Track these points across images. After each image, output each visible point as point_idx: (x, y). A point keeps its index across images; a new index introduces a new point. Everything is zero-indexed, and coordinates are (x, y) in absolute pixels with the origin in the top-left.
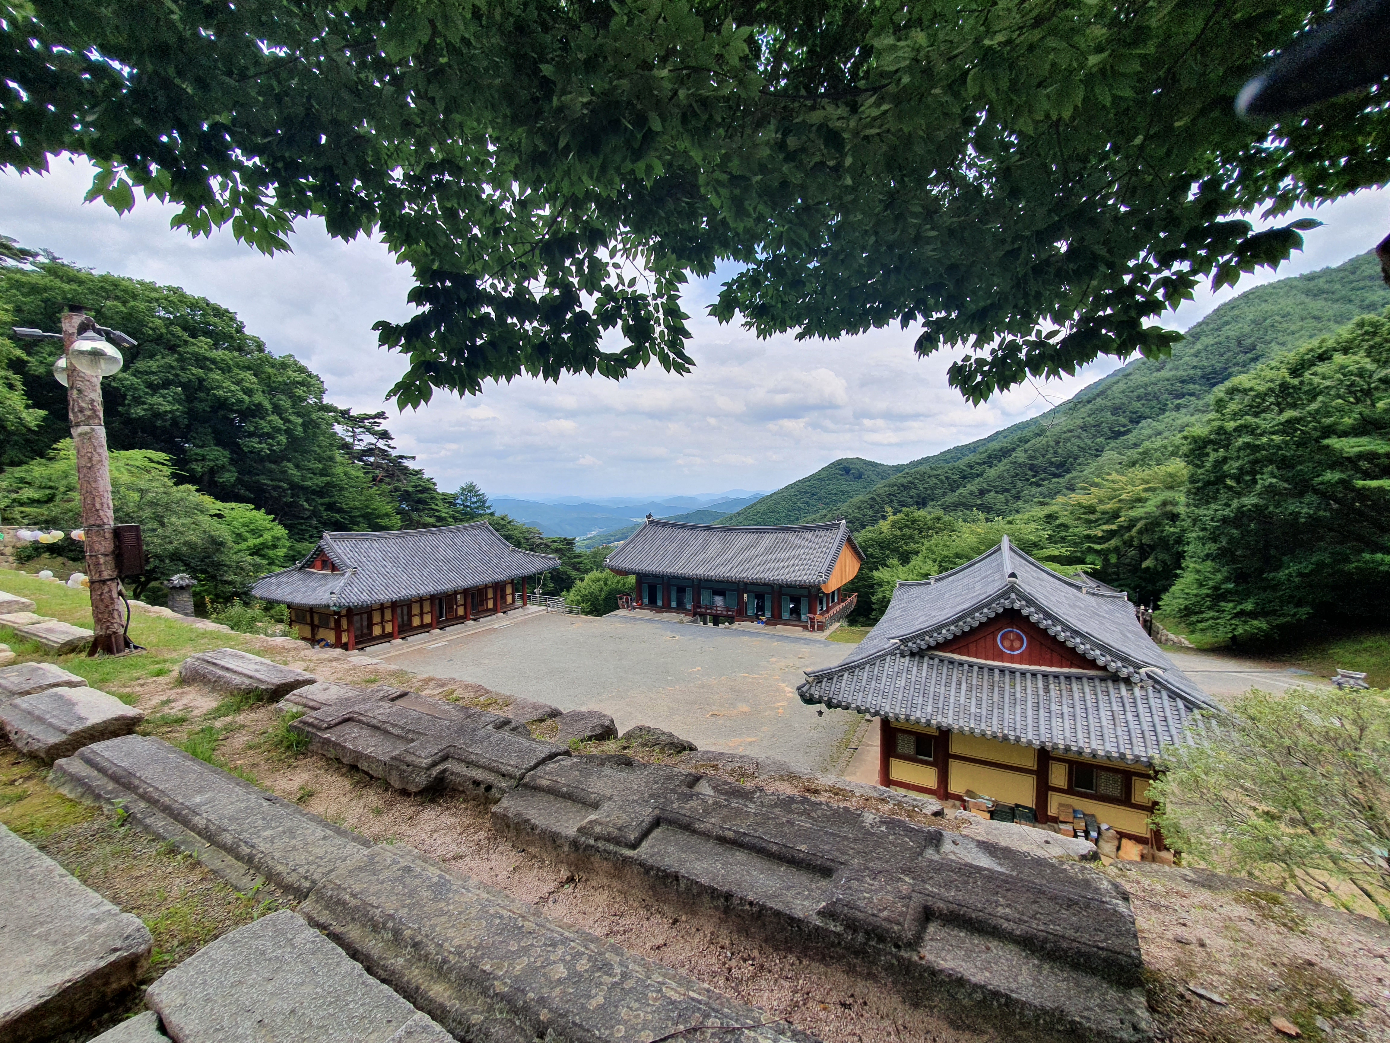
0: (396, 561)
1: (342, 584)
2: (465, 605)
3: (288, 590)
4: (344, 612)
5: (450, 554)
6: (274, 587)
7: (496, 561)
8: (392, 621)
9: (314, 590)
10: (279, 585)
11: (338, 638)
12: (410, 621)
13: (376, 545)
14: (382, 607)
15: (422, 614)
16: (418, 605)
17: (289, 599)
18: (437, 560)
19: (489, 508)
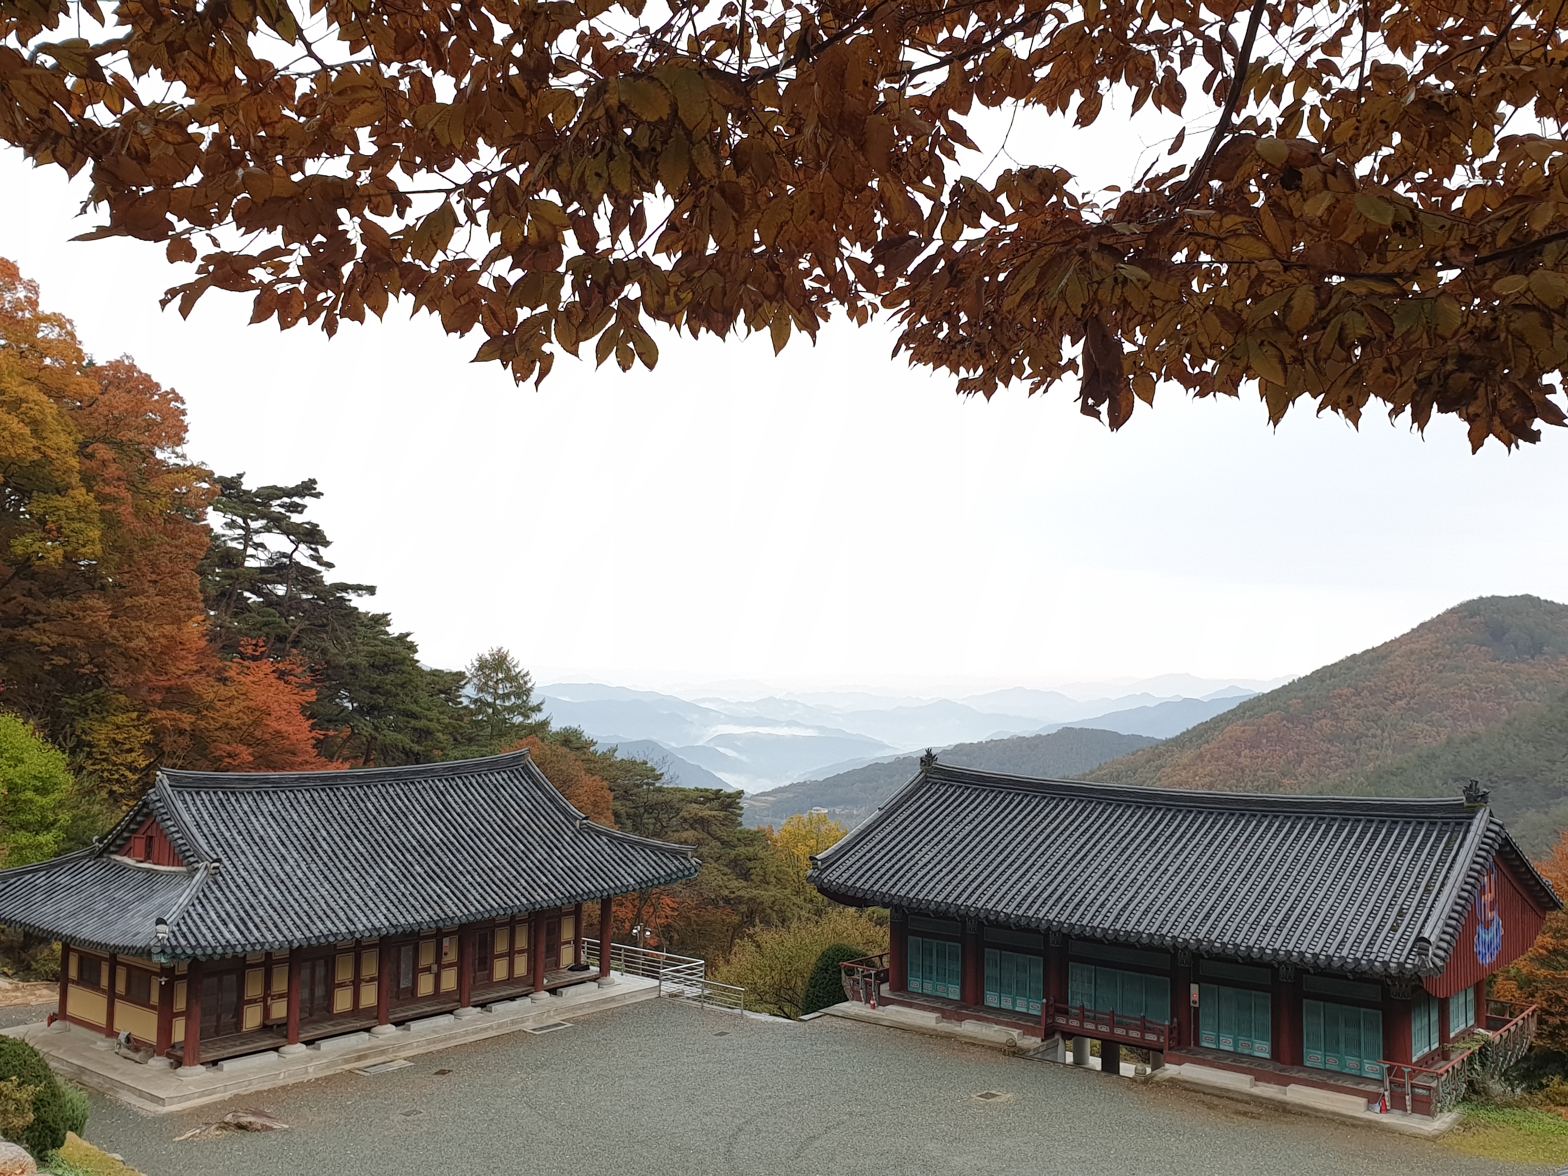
0: (309, 847)
1: (184, 900)
2: (460, 965)
3: (68, 905)
4: (182, 968)
5: (434, 833)
6: (39, 897)
7: (541, 853)
8: (288, 995)
9: (124, 909)
10: (50, 892)
11: (165, 1030)
12: (329, 998)
13: (267, 805)
14: (268, 962)
15: (356, 984)
16: (351, 958)
17: (67, 927)
18: (402, 848)
19: (538, 709)
